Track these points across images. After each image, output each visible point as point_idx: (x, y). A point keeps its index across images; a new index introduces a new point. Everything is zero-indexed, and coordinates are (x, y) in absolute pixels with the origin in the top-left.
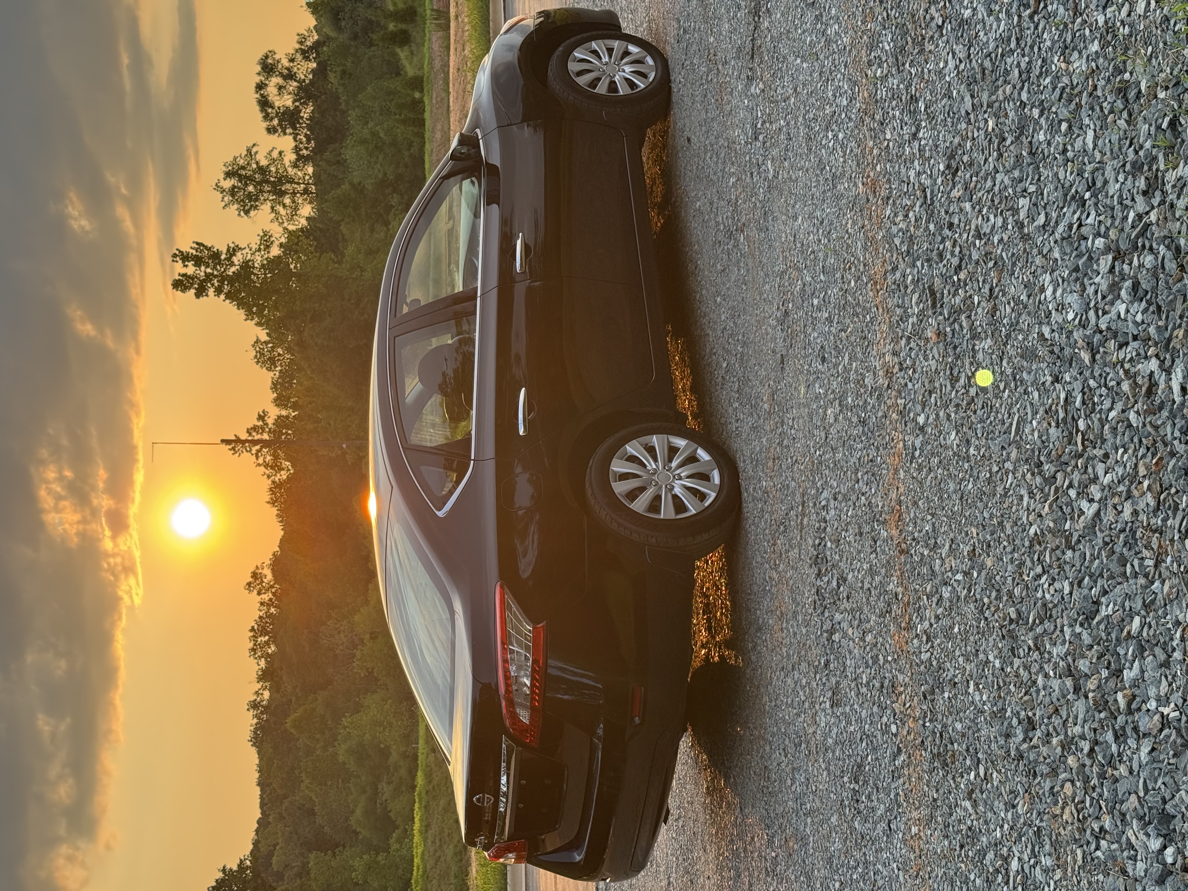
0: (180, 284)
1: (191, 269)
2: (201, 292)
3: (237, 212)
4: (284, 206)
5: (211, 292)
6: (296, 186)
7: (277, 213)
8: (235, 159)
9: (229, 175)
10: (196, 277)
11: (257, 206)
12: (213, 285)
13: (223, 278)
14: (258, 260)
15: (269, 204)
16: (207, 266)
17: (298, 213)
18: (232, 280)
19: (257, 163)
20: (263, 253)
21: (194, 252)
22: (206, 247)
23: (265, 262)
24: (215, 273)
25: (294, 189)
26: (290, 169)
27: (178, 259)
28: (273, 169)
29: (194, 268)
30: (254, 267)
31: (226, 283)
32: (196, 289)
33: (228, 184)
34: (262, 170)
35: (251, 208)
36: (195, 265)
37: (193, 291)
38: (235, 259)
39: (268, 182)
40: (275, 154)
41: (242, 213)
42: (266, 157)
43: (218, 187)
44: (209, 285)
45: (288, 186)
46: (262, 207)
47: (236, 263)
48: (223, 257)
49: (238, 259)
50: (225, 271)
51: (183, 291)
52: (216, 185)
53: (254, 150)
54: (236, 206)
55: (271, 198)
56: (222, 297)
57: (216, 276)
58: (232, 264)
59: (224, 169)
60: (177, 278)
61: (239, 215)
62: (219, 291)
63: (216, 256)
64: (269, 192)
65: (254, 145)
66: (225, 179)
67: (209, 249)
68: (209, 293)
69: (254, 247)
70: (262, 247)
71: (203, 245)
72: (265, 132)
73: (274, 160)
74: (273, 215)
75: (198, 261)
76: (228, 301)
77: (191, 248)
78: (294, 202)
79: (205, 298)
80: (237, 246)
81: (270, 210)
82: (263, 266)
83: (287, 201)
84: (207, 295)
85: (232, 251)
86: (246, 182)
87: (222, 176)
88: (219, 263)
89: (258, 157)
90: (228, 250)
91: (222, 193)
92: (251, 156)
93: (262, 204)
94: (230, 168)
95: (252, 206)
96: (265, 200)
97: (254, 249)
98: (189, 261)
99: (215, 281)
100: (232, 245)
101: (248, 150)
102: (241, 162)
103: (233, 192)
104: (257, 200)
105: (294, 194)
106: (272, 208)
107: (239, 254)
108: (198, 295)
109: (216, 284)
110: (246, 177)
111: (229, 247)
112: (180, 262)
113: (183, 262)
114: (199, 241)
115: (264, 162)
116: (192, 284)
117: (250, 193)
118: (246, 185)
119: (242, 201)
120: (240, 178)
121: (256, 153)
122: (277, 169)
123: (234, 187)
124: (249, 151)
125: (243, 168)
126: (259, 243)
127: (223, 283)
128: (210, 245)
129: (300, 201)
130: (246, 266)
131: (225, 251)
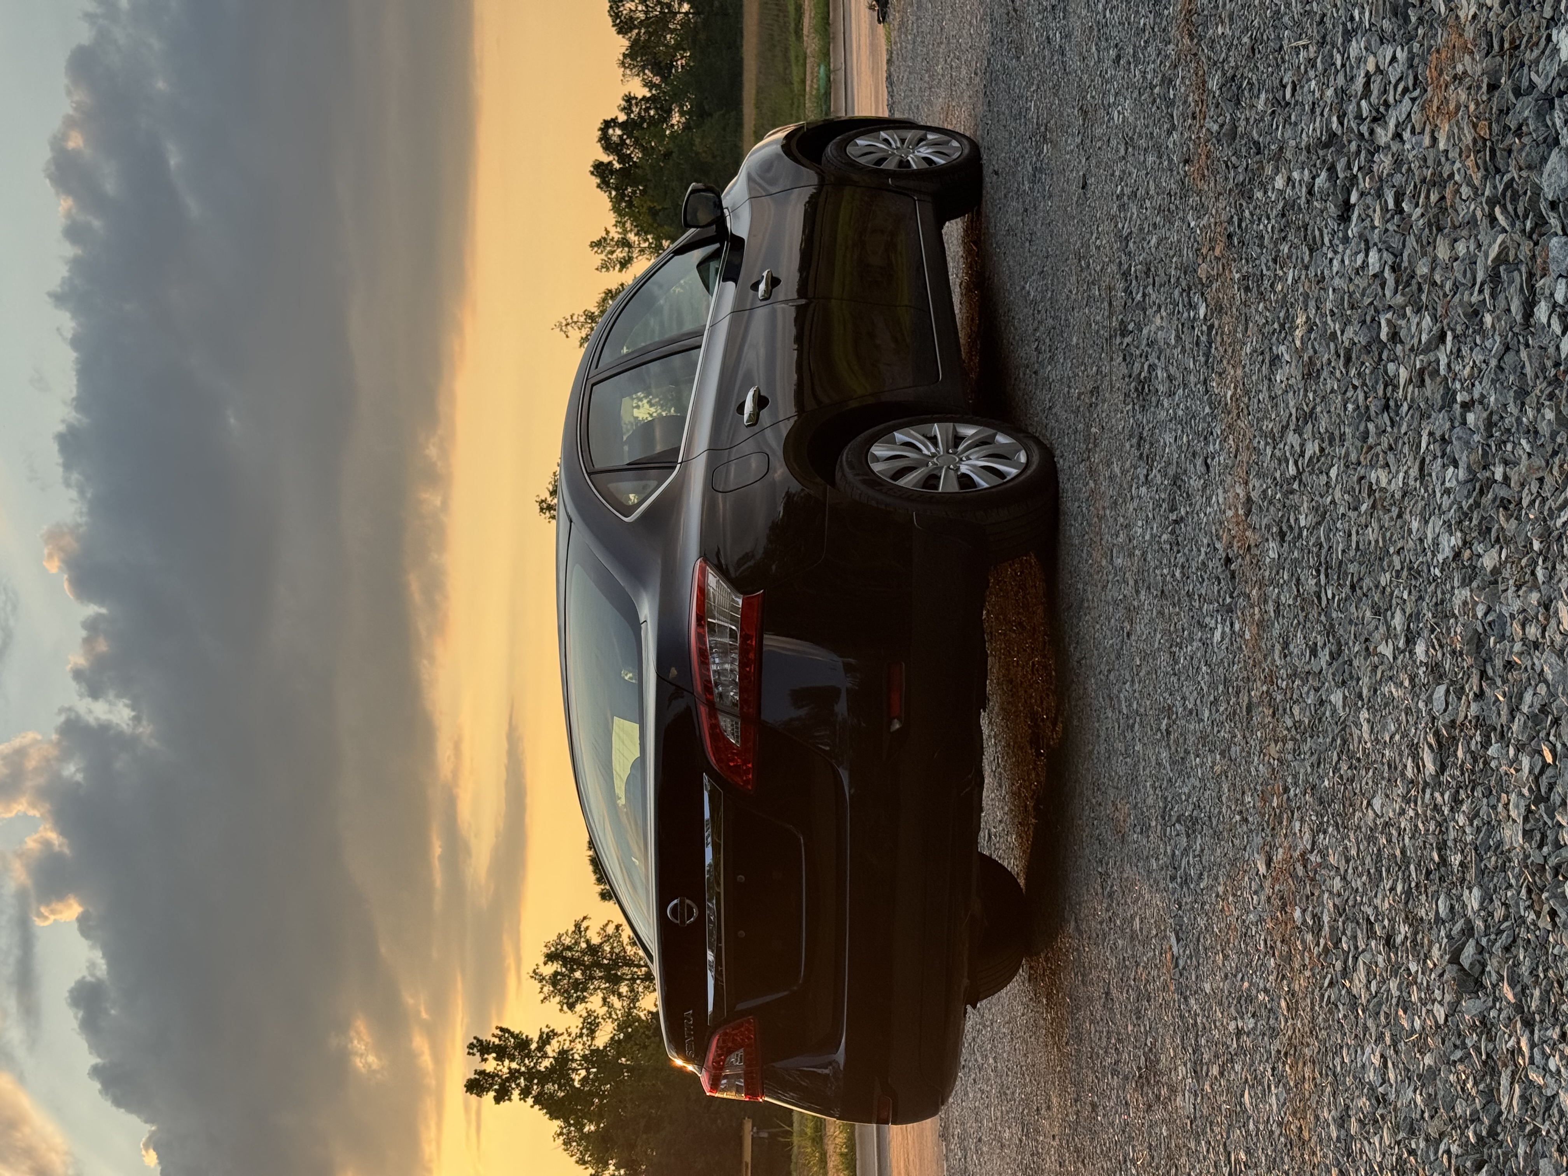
0: (476, 1086)
1: (491, 1065)
2: (502, 1095)
3: (559, 1007)
4: (620, 996)
5: (516, 1094)
6: (635, 969)
7: (610, 1006)
8: (560, 936)
9: (551, 957)
10: (497, 1075)
11: (585, 997)
12: (518, 1085)
13: (530, 1075)
14: (579, 1049)
15: (601, 994)
16: (512, 1060)
17: (637, 1004)
18: (545, 1077)
19: (588, 942)
20: (585, 1039)
21: (497, 1041)
22: (512, 1034)
23: (587, 1052)
24: (523, 1069)
25: (633, 974)
26: (628, 948)
27: (475, 1050)
28: (607, 948)
29: (495, 1063)
30: (573, 1060)
31: (536, 1081)
32: (496, 1091)
33: (549, 970)
34: (593, 950)
35: (576, 1001)
36: (495, 1059)
37: (492, 1094)
38: (549, 1049)
39: (599, 965)
40: (610, 930)
41: (565, 1007)
42: (599, 933)
43: (536, 974)
44: (513, 1086)
45: (626, 970)
46: (592, 999)
47: (550, 1054)
48: (533, 1046)
49: (552, 1049)
50: (535, 1064)
51: (479, 1095)
52: (534, 971)
53: (584, 925)
54: (558, 999)
55: (603, 986)
56: (530, 1101)
57: (523, 1074)
58: (545, 1056)
59: (545, 950)
60: (473, 1076)
61: (561, 1010)
62: (525, 1093)
63: (523, 1044)
64: (601, 978)
65: (585, 918)
66: (545, 964)
67: (515, 1036)
68: (513, 1097)
69: (575, 1031)
70: (584, 1031)
71: (508, 1031)
72: (599, 898)
73: (609, 937)
74: (605, 1009)
75: (501, 1053)
76: (537, 1107)
77: (494, 1035)
78: (632, 990)
79: (507, 1102)
80: (553, 1031)
81: (601, 1003)
82: (584, 1057)
83: (624, 989)
84: (510, 1099)
85: (546, 1039)
86: (572, 967)
87: (542, 959)
88: (528, 1056)
89: (589, 934)
90: (541, 1037)
91: (541, 981)
92: (580, 932)
93: (591, 994)
94: (553, 949)
95: (578, 997)
96: (595, 989)
97: (573, 1035)
98: (489, 1054)
99: (522, 1080)
100: (546, 1030)
101: (576, 926)
102: (567, 941)
103: (555, 979)
104: (585, 989)
105: (633, 980)
106: (604, 999)
107: (554, 1042)
108: (498, 1100)
109: (523, 1085)
110: (573, 960)
111: (542, 1033)
112: (478, 1054)
113: (482, 1055)
114: (504, 1026)
115: (596, 940)
116: (492, 1085)
117: (577, 979)
118: (572, 971)
119: (566, 991)
120: (565, 961)
121: (587, 928)
122: (612, 948)
123: (556, 973)
124: (578, 926)
125: (569, 948)
126: (581, 1026)
127: (531, 1082)
128: (517, 1032)
129: (640, 989)
130: (564, 1057)
131: (536, 1039)
